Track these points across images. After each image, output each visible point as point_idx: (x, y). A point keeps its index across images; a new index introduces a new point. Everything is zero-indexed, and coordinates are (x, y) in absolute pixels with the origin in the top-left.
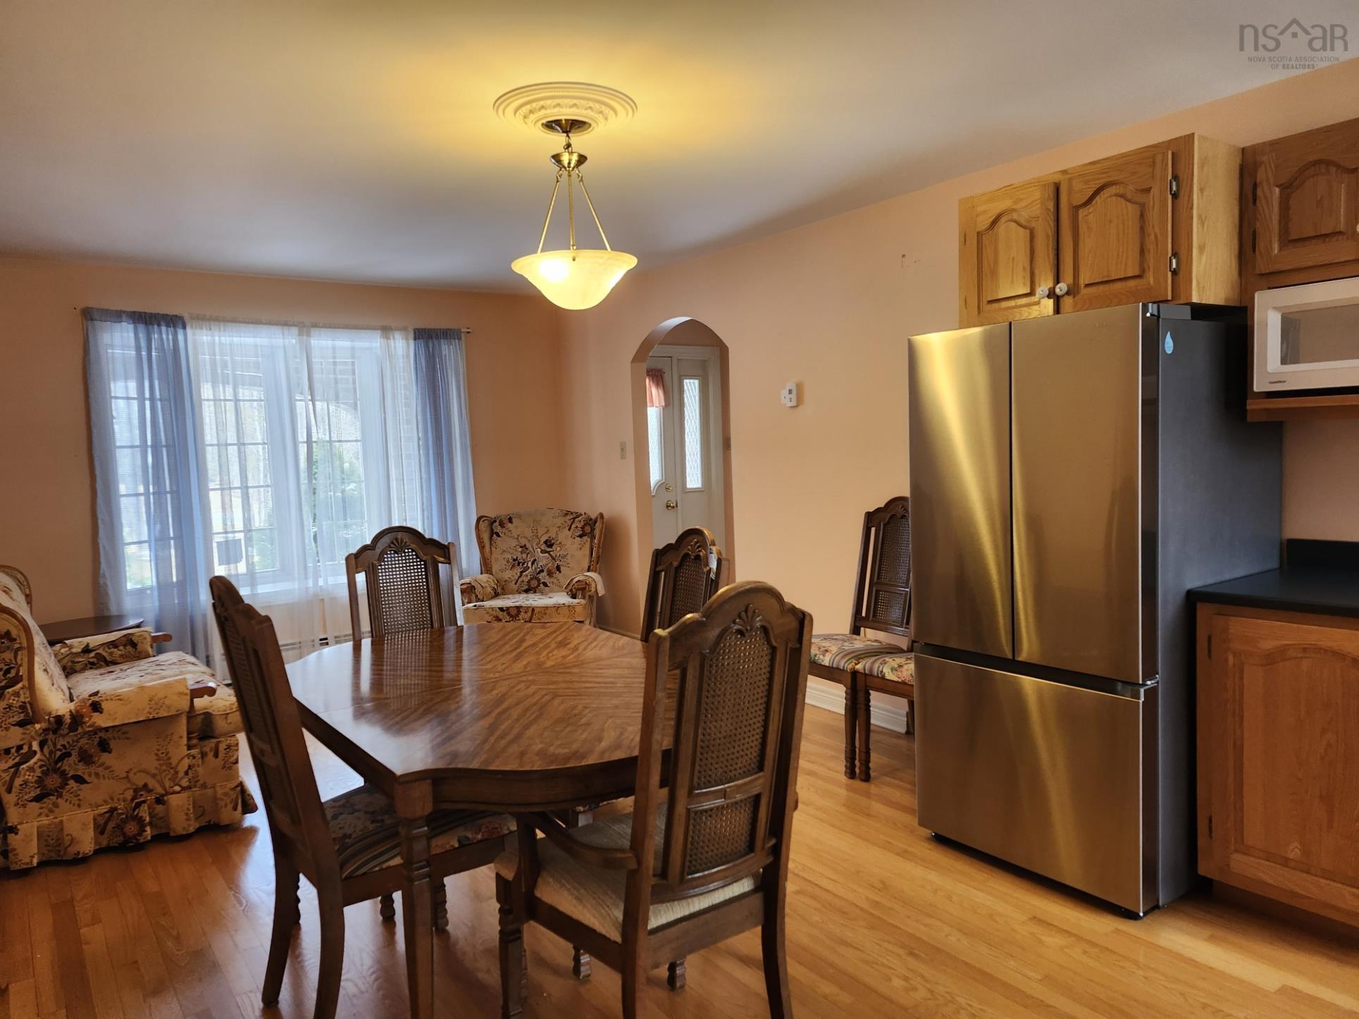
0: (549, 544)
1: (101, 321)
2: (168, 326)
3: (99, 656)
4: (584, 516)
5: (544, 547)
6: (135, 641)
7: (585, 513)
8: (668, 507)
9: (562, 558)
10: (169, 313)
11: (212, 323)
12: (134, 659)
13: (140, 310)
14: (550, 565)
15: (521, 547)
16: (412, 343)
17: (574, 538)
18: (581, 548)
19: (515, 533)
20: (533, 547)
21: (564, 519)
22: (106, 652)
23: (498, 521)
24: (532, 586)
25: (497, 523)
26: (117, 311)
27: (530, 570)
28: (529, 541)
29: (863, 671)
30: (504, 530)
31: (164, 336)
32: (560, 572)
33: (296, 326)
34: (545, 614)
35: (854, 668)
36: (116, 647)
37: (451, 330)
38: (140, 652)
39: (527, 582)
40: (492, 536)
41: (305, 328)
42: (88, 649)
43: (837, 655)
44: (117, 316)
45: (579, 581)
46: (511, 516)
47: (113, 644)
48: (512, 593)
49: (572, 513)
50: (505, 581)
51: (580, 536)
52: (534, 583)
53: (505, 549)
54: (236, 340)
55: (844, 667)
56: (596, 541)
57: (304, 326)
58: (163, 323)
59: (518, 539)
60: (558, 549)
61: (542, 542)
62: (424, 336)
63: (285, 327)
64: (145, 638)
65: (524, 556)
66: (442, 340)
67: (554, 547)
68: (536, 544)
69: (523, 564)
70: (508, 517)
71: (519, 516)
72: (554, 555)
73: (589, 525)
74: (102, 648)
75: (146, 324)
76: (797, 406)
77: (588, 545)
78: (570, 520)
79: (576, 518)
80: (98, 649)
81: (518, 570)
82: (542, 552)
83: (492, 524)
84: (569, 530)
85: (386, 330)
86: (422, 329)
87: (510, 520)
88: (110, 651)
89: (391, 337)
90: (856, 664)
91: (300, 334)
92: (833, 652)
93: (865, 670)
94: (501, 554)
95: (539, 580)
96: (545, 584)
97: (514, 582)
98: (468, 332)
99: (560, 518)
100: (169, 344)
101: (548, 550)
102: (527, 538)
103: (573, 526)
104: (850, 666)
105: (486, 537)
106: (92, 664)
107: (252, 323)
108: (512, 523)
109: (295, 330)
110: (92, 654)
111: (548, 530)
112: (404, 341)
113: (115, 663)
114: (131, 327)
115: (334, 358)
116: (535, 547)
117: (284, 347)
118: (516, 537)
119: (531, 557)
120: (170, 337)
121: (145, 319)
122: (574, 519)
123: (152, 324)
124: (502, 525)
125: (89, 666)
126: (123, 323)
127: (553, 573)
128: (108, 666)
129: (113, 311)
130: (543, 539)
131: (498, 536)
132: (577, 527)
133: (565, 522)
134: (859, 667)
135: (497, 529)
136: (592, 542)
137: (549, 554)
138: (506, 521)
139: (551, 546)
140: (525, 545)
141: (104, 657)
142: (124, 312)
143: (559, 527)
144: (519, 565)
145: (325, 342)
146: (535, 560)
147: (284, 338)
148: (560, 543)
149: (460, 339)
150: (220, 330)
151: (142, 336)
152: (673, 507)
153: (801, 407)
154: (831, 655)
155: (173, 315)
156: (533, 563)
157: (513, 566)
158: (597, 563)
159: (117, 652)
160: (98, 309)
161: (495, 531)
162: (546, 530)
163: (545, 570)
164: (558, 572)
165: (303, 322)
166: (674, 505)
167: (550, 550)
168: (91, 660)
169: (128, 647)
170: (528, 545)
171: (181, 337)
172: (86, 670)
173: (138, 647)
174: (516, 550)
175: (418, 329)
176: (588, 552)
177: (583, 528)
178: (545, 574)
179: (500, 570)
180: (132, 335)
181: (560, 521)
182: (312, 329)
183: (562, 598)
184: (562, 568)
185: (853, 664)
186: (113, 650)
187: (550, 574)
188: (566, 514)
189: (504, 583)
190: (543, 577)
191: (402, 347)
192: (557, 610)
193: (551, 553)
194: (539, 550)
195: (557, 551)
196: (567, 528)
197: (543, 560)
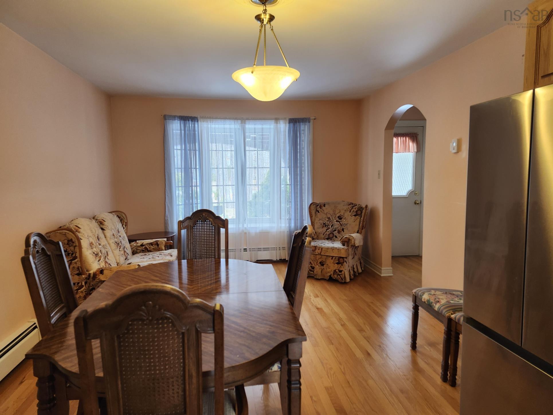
0: (340, 218)
1: (169, 120)
2: (192, 121)
3: (146, 248)
4: (358, 206)
5: (337, 219)
6: (159, 244)
7: (359, 205)
8: (415, 203)
9: (345, 225)
10: (192, 116)
11: (208, 119)
12: (157, 250)
13: (182, 115)
14: (339, 228)
15: (328, 218)
16: (288, 125)
17: (352, 216)
18: (354, 221)
19: (325, 212)
20: (333, 219)
21: (348, 207)
22: (148, 247)
23: (319, 205)
24: (330, 237)
25: (319, 206)
26: (174, 116)
27: (330, 229)
28: (331, 216)
29: (454, 320)
30: (321, 210)
31: (190, 125)
32: (344, 232)
33: (240, 119)
34: (327, 251)
35: (450, 317)
36: (152, 245)
37: (305, 118)
38: (159, 248)
39: (328, 235)
40: (316, 212)
41: (243, 120)
42: (142, 245)
43: (443, 306)
44: (174, 117)
45: (346, 238)
46: (325, 203)
47: (151, 244)
48: (321, 239)
49: (353, 204)
50: (319, 233)
51: (355, 216)
52: (331, 236)
53: (320, 218)
54: (217, 126)
55: (444, 314)
56: (362, 219)
57: (243, 119)
58: (190, 120)
59: (326, 214)
60: (344, 220)
61: (337, 217)
62: (294, 121)
63: (236, 120)
64: (162, 243)
65: (328, 222)
66: (301, 123)
67: (342, 220)
68: (335, 218)
69: (328, 226)
70: (324, 204)
71: (328, 204)
72: (341, 223)
73: (360, 210)
74: (147, 245)
75: (184, 120)
76: (458, 152)
77: (359, 220)
78: (351, 207)
79: (354, 206)
80: (146, 245)
81: (325, 229)
82: (337, 221)
83: (317, 206)
84: (350, 212)
85: (277, 120)
86: (292, 119)
87: (324, 205)
88: (149, 246)
89: (279, 123)
90: (452, 314)
91: (241, 123)
92: (441, 303)
93: (455, 319)
94: (319, 220)
95: (333, 234)
96: (336, 237)
97: (323, 234)
98: (315, 119)
99: (346, 206)
100: (192, 128)
101: (339, 220)
102: (330, 214)
103: (352, 210)
104: (447, 315)
105: (313, 212)
106: (143, 250)
107: (223, 119)
108: (325, 207)
109: (239, 121)
110: (144, 247)
111: (340, 212)
112: (284, 124)
113: (151, 251)
114: (179, 122)
115: (262, 132)
116: (334, 218)
117: (235, 129)
118: (326, 213)
119: (332, 223)
120: (193, 125)
121: (184, 119)
122: (353, 207)
123: (186, 120)
124: (321, 207)
125: (142, 251)
126: (176, 120)
127: (340, 232)
128: (148, 252)
129: (173, 116)
130: (338, 215)
131: (318, 212)
132: (354, 211)
133: (348, 208)
134: (453, 316)
135: (319, 209)
136: (360, 218)
137: (340, 223)
138: (323, 206)
139: (341, 219)
140: (329, 218)
141: (147, 248)
142: (177, 116)
143: (345, 210)
144: (325, 226)
145: (251, 126)
146: (333, 225)
147: (235, 125)
148: (345, 218)
149: (309, 122)
150: (211, 122)
151: (182, 125)
152: (418, 204)
153: (460, 153)
154: (439, 305)
155: (194, 117)
156: (332, 226)
157: (323, 227)
158: (362, 229)
159: (152, 247)
160: (168, 115)
161: (317, 210)
162: (339, 211)
163: (337, 230)
164: (342, 232)
165: (243, 118)
166: (419, 202)
167: (341, 221)
168: (143, 249)
169: (156, 246)
170: (331, 218)
171: (196, 125)
172: (141, 253)
173: (159, 246)
174: (325, 219)
175: (291, 119)
176: (358, 223)
177: (356, 212)
178: (336, 232)
179: (317, 228)
180: (179, 125)
181: (346, 207)
182: (246, 120)
183: (338, 245)
184: (345, 230)
185: (450, 314)
186: (151, 246)
187: (339, 232)
188: (350, 204)
189: (318, 234)
190: (336, 233)
191: (283, 127)
192: (333, 250)
193: (341, 222)
194: (335, 220)
195: (343, 221)
196: (349, 211)
197: (337, 225)
